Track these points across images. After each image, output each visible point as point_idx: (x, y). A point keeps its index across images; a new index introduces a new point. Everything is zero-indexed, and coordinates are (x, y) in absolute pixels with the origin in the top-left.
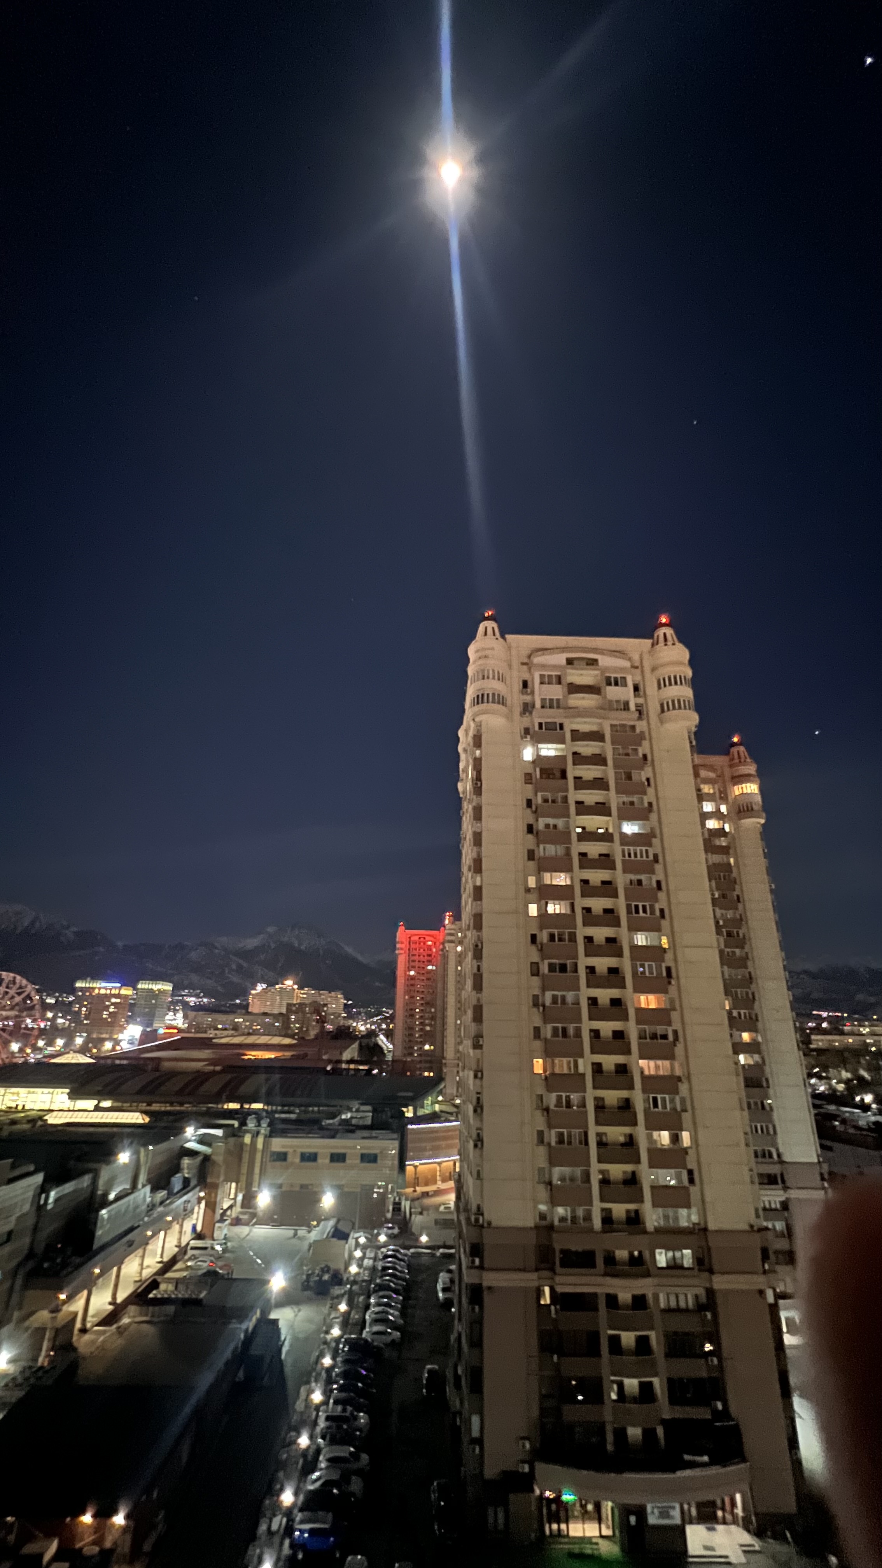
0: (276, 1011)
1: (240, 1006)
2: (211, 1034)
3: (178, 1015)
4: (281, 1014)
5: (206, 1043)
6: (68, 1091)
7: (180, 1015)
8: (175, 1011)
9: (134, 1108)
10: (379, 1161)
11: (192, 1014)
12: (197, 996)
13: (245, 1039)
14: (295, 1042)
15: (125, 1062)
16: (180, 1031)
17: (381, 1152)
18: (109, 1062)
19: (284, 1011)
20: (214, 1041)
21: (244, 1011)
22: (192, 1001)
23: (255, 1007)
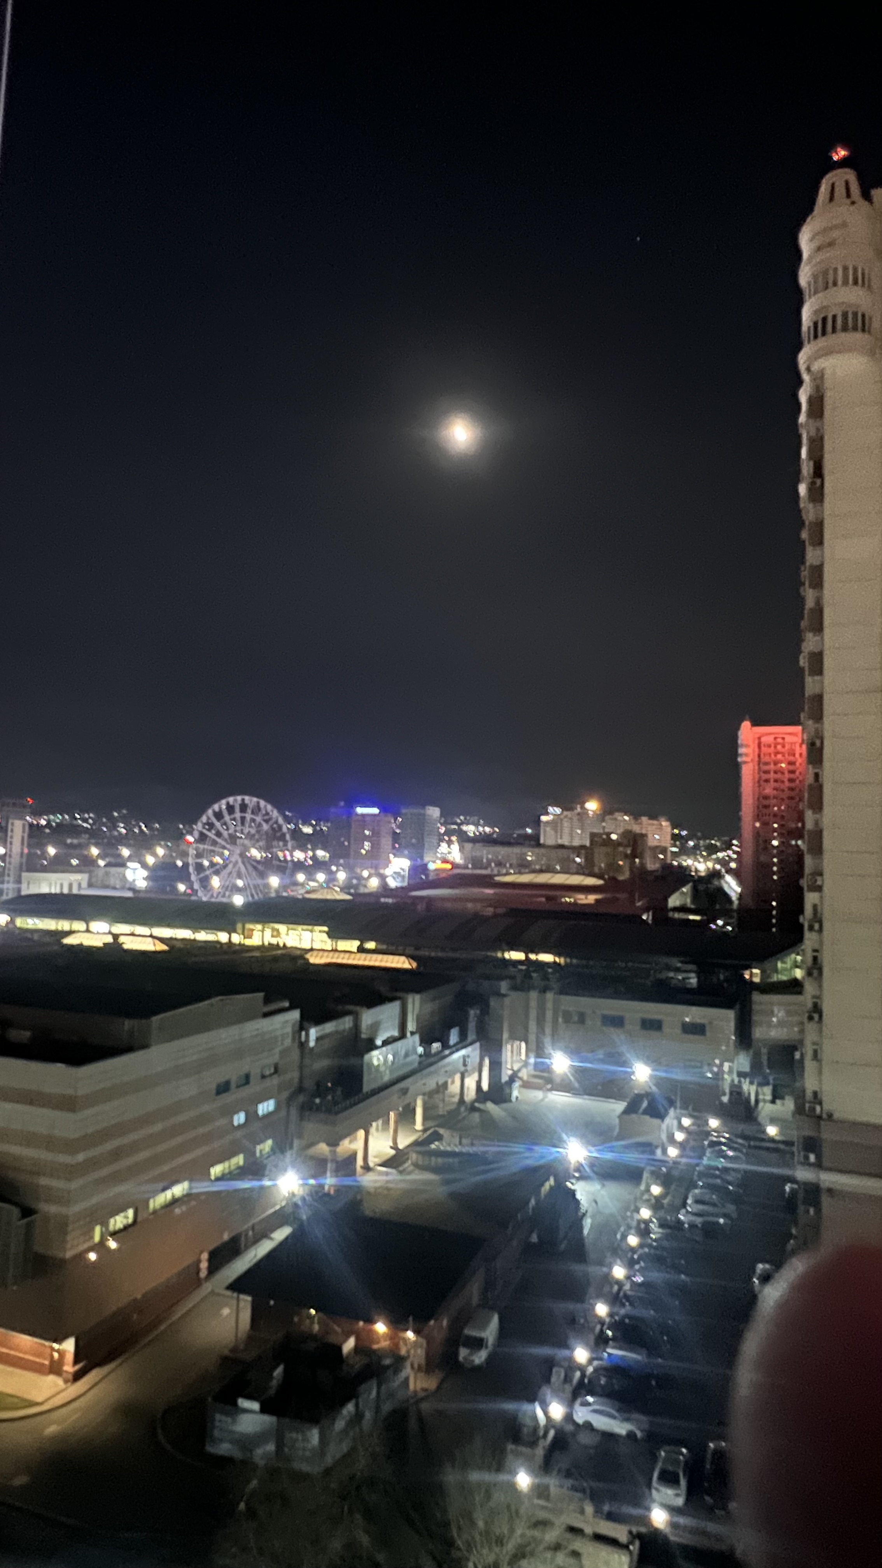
0: (576, 843)
1: (527, 837)
2: (493, 869)
3: (452, 846)
4: (583, 847)
5: (487, 881)
6: (326, 929)
7: (455, 847)
8: (450, 843)
9: (401, 952)
10: (708, 1034)
11: (468, 846)
12: (477, 825)
13: (536, 877)
14: (600, 882)
15: (390, 901)
16: (455, 866)
17: (710, 1023)
18: (372, 900)
19: (587, 843)
20: (497, 879)
21: (533, 843)
22: (470, 830)
23: (548, 837)
